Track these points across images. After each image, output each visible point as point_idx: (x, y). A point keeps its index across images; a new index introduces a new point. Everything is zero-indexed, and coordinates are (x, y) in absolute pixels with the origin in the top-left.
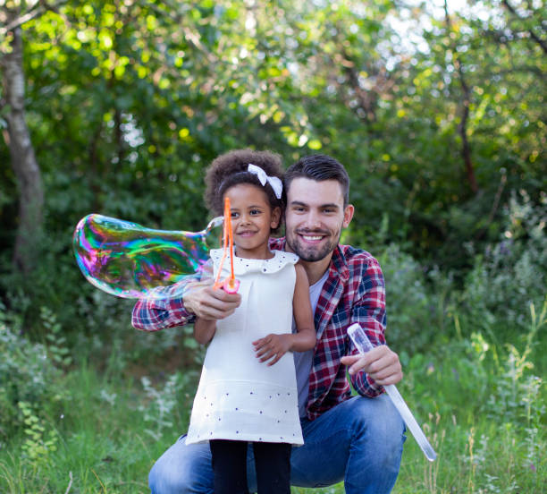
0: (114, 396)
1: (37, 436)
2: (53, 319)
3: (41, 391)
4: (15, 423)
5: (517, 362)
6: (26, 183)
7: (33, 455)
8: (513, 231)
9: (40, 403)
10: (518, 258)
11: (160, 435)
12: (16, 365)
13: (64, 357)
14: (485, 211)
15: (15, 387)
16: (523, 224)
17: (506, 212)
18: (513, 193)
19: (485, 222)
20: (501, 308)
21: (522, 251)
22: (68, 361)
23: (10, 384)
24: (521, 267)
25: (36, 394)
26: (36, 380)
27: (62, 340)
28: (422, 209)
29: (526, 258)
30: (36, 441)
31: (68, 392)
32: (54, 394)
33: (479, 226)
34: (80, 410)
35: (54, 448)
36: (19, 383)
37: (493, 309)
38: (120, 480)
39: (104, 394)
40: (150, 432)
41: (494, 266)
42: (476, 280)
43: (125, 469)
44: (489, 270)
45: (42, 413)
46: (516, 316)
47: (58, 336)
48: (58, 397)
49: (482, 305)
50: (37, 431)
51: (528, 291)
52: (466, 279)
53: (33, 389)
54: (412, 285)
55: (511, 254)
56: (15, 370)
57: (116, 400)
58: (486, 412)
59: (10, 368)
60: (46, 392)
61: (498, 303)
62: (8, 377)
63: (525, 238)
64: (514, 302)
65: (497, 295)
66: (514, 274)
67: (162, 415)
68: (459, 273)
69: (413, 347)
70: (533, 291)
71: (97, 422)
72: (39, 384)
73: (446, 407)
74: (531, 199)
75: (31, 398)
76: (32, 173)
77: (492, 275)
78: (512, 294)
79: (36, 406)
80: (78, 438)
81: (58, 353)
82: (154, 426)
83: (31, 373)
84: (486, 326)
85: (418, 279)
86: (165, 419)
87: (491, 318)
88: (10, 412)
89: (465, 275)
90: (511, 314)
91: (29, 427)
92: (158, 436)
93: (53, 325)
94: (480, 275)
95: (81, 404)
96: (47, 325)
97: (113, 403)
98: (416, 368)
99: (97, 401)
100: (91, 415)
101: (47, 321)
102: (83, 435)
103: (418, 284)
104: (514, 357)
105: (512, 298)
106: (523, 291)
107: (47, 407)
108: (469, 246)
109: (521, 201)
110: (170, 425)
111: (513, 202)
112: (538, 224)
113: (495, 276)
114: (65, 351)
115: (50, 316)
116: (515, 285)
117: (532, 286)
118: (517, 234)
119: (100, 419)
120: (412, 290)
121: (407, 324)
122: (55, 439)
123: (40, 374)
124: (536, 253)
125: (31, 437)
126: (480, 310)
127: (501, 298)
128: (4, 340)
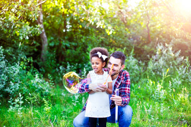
0: (65, 94)
1: (47, 106)
2: (50, 77)
3: (48, 94)
4: (42, 101)
5: (159, 86)
6: (44, 40)
7: (46, 110)
8: (159, 52)
9: (48, 96)
10: (160, 58)
11: (76, 104)
12: (42, 87)
13: (53, 85)
14: (152, 46)
15: (42, 92)
16: (161, 50)
17: (157, 48)
18: (159, 43)
19: (153, 49)
20: (156, 71)
21: (161, 57)
22: (54, 86)
24: (160, 61)
25: (47, 94)
27: (52, 81)
28: (137, 46)
29: (162, 58)
30: (47, 107)
31: (54, 94)
32: (51, 94)
33: (151, 50)
34: (57, 98)
35: (51, 109)
36: (43, 91)
37: (154, 71)
38: (67, 117)
39: (63, 94)
40: (73, 103)
41: (154, 61)
42: (150, 64)
43: (68, 114)
44: (153, 62)
45: (48, 99)
46: (159, 73)
47: (52, 80)
48: (52, 95)
49: (151, 70)
50: (47, 105)
51: (162, 67)
52: (148, 63)
54: (135, 66)
55: (158, 58)
57: (65, 95)
58: (152, 98)
60: (49, 94)
61: (155, 69)
62: (40, 90)
63: (161, 54)
64: (159, 69)
65: (155, 67)
66: (159, 63)
67: (76, 100)
68: (146, 61)
69: (135, 81)
70: (163, 67)
71: (61, 101)
72: (47, 92)
73: (143, 97)
74: (163, 45)
75: (46, 95)
76: (45, 38)
77: (154, 63)
78: (159, 67)
79: (47, 97)
80: (57, 105)
81: (52, 85)
82: (74, 102)
83: (46, 89)
84: (152, 75)
85: (136, 64)
86: (77, 100)
87: (154, 74)
88: (41, 99)
89: (148, 62)
90: (158, 72)
91: (45, 104)
92: (75, 105)
93: (51, 78)
94: (151, 63)
95: (57, 96)
96: (49, 78)
97: (65, 96)
98: (136, 87)
99: (61, 95)
100: (60, 99)
101: (49, 77)
102: (58, 105)
103: (136, 65)
104: (159, 85)
105: (158, 68)
106: (161, 67)
107: (49, 97)
108: (148, 56)
109: (160, 45)
110: (78, 102)
111: (158, 45)
112: (164, 50)
113: (155, 63)
114: (53, 84)
115: (50, 76)
116: (159, 65)
117: (163, 65)
118: (160, 53)
119: (62, 100)
120: (135, 67)
121: (134, 76)
122: (51, 107)
123: (48, 89)
124: (164, 57)
125: (46, 106)
126: (151, 71)
127: (156, 68)
128: (39, 81)
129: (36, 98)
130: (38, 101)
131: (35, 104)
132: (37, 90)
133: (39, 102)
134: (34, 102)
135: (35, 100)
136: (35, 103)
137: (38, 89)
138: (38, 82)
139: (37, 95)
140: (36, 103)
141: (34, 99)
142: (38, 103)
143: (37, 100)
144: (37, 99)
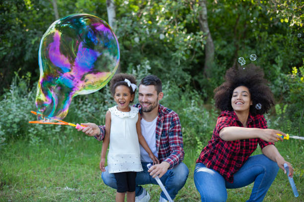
3: (206, 129)
9: (206, 133)
12: (198, 119)
15: (198, 127)
23: (196, 126)
26: (205, 125)
32: (212, 130)
36: (199, 126)
45: (206, 137)
50: (201, 146)
53: (203, 129)
56: (198, 121)
59: (197, 121)
60: (208, 130)
72: (205, 127)
79: (204, 134)
81: (215, 116)
83: (204, 122)
107: (207, 135)
123: (206, 123)
125: (199, 148)
128: (195, 111)
129: (189, 135)
130: (192, 139)
131: (188, 144)
132: (191, 123)
133: (192, 142)
134: (186, 141)
135: (188, 139)
136: (186, 143)
137: (193, 121)
138: (193, 112)
139: (190, 130)
140: (189, 142)
141: (186, 137)
142: (190, 143)
143: (190, 138)
144: (191, 136)
